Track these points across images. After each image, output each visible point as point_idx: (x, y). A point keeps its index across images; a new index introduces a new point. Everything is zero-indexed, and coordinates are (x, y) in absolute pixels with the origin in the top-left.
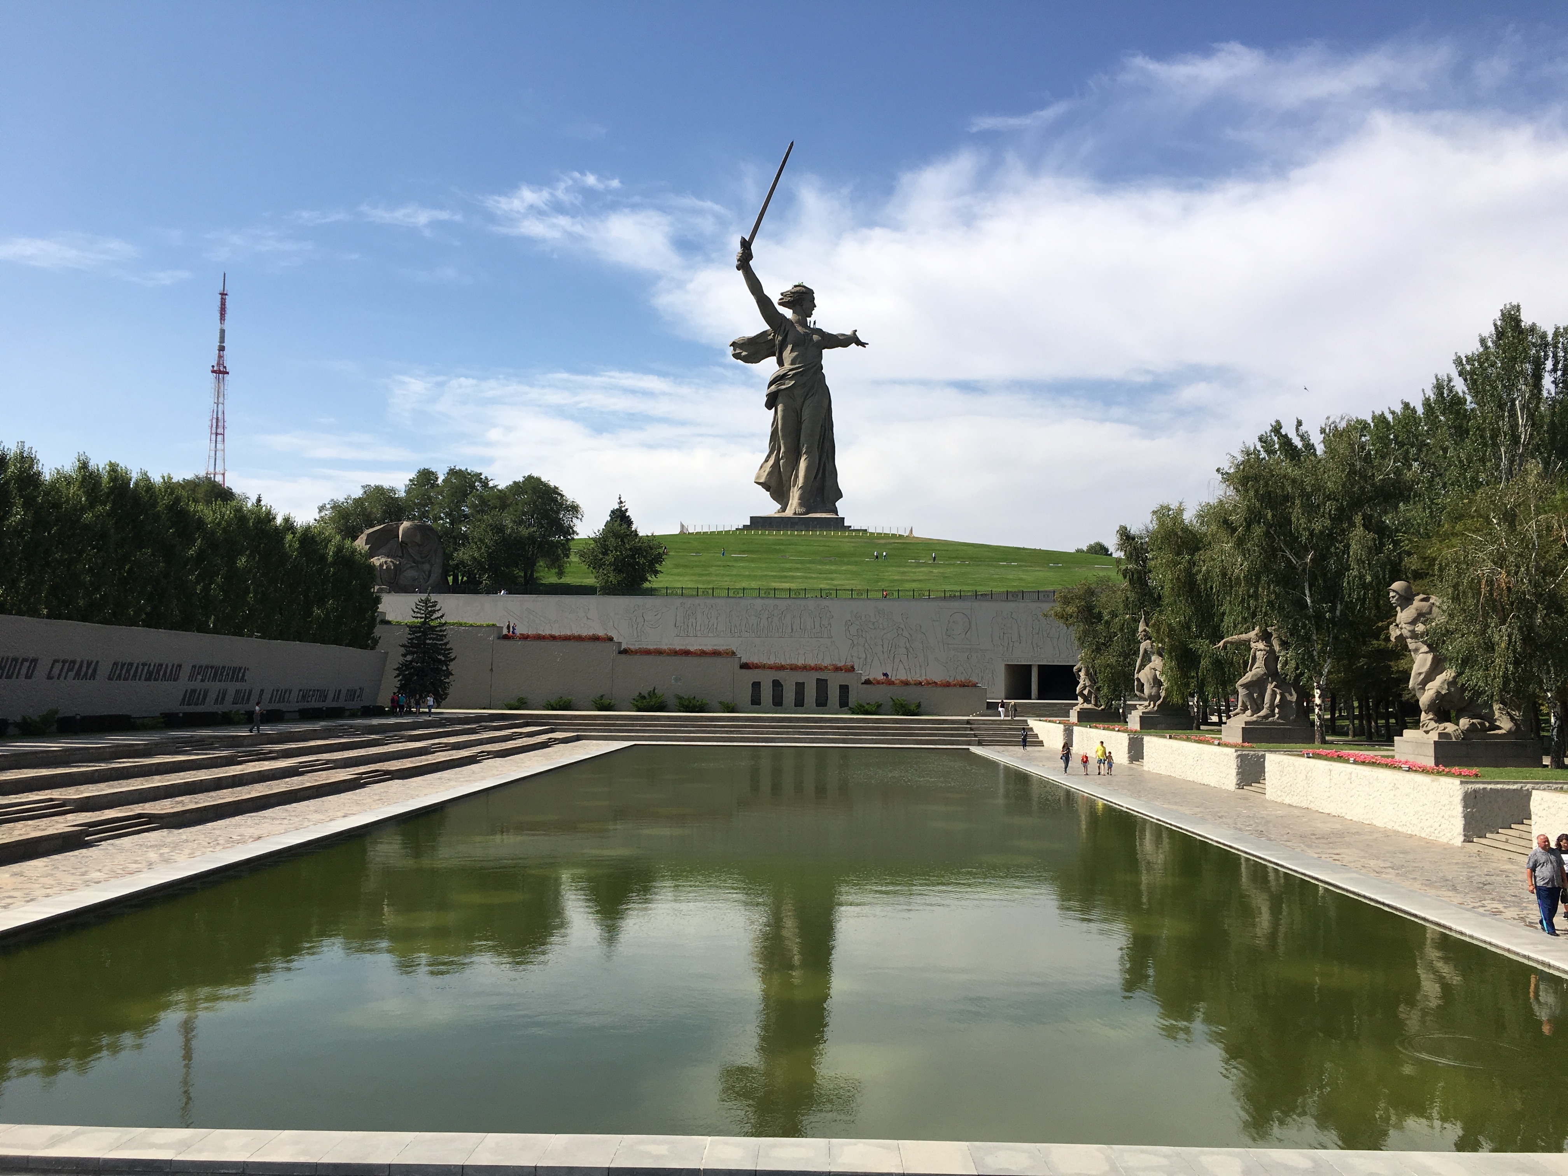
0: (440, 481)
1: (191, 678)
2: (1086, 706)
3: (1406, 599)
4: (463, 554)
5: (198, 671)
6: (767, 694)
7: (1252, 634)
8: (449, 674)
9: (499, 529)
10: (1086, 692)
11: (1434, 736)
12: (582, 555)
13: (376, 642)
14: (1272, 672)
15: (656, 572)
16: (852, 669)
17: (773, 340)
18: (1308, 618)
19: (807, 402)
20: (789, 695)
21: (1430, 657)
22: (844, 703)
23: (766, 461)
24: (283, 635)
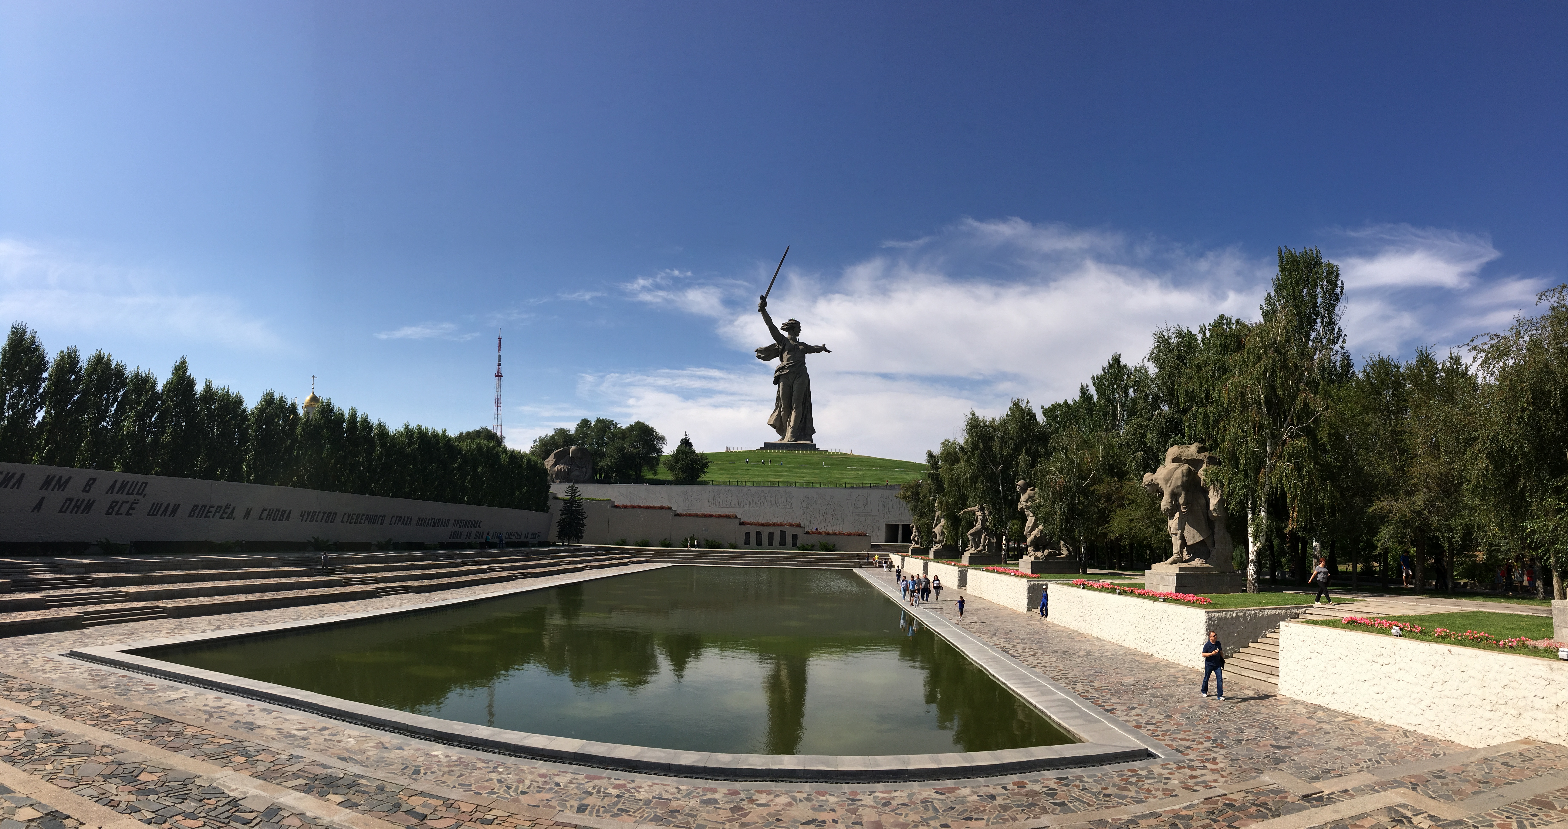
0: (592, 425)
1: (454, 526)
2: (916, 546)
3: (1024, 490)
4: (603, 463)
5: (457, 522)
6: (753, 539)
7: (976, 508)
8: (584, 525)
9: (621, 449)
10: (916, 539)
11: (1032, 559)
12: (664, 464)
13: (548, 508)
14: (984, 528)
15: (704, 472)
16: (800, 525)
17: (778, 348)
18: (1000, 499)
19: (796, 381)
20: (765, 540)
21: (1034, 518)
22: (794, 544)
23: (774, 413)
24: (501, 505)
